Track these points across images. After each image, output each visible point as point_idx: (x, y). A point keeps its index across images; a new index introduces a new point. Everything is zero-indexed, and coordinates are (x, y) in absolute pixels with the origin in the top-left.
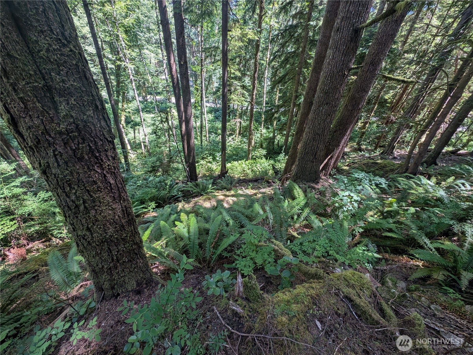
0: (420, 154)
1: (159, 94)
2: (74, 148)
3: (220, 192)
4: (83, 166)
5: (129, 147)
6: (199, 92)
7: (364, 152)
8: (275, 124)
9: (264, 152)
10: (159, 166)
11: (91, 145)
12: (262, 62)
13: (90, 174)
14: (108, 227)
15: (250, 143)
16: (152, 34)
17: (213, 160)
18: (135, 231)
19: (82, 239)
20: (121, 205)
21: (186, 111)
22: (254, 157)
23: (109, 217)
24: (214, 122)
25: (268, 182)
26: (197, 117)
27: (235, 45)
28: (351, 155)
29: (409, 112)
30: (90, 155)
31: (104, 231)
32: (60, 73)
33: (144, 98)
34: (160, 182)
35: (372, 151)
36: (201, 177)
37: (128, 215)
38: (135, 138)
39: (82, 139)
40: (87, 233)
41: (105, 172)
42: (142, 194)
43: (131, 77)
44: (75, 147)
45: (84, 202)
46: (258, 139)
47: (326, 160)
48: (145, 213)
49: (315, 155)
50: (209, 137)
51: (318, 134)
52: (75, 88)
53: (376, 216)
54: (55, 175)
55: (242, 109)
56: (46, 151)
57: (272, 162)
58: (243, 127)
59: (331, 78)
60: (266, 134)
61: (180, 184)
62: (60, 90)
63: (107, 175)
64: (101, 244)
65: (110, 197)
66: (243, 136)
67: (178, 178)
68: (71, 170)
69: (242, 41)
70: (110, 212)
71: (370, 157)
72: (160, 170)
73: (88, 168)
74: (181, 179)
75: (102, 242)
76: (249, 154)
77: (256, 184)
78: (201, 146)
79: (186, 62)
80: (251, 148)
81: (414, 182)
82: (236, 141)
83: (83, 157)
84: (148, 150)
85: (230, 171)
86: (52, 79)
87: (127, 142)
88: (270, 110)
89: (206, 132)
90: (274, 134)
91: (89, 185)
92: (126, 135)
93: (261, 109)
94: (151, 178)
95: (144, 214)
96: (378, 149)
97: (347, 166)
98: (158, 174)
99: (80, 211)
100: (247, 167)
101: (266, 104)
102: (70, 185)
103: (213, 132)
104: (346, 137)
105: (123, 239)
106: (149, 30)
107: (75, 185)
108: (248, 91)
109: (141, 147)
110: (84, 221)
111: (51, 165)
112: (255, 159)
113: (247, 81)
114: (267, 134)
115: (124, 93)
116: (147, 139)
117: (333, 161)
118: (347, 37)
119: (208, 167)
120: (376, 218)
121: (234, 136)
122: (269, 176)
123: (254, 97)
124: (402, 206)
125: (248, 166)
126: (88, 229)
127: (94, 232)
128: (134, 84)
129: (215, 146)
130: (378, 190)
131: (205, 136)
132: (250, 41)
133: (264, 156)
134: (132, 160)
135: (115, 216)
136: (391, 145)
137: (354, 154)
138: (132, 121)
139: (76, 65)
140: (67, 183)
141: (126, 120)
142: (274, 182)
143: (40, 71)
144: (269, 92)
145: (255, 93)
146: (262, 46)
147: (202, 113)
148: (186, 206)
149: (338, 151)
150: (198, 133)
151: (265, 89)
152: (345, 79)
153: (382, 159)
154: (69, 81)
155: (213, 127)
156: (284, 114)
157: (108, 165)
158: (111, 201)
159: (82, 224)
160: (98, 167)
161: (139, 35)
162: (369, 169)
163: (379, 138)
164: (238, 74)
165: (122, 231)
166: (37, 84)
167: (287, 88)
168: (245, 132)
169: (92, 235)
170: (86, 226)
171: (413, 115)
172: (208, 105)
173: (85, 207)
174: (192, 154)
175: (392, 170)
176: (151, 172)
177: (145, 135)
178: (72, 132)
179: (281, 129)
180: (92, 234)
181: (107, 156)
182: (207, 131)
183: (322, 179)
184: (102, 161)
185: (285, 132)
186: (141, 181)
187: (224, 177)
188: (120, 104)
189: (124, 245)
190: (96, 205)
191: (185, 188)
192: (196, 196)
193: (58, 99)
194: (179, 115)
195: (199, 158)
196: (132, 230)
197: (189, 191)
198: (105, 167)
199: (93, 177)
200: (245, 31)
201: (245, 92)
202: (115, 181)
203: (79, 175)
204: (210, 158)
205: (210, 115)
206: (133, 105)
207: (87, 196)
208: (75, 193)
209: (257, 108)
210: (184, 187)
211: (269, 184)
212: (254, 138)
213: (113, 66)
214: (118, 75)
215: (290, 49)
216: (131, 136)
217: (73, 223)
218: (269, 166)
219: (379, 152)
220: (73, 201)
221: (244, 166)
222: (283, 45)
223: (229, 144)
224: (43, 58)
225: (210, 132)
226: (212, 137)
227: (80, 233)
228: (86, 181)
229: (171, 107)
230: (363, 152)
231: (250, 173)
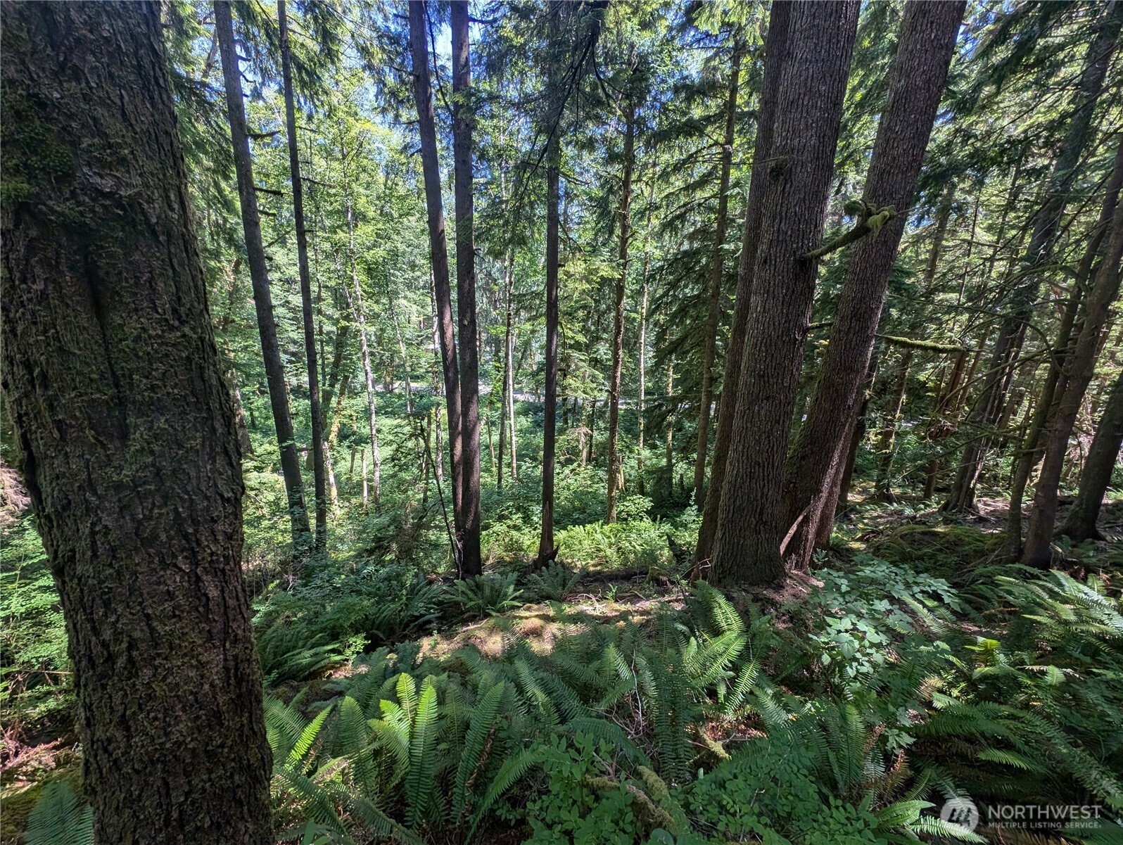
0: (1041, 512)
1: (416, 378)
2: (141, 516)
3: (535, 607)
4: (150, 556)
5: (334, 492)
6: (502, 373)
7: (899, 503)
8: (670, 438)
9: (647, 503)
10: (393, 538)
11: (181, 510)
12: (633, 315)
13: (163, 576)
14: (176, 717)
15: (612, 481)
16: (418, 273)
17: (525, 522)
18: (252, 729)
19: (100, 752)
20: (225, 655)
21: (465, 414)
22: (624, 515)
23: (186, 687)
24: (531, 433)
25: (659, 583)
26: (493, 423)
27: (574, 286)
28: (867, 511)
29: (984, 410)
30: (172, 533)
31: (164, 728)
32: (150, 374)
33: (386, 386)
34: (388, 579)
35: (920, 500)
36: (493, 567)
37: (239, 681)
38: (351, 471)
39: (162, 497)
40: (117, 734)
41: (199, 571)
42: (340, 610)
43: (365, 348)
44: (144, 515)
45: (131, 647)
46: (633, 472)
47: (794, 527)
48: (336, 666)
49: (761, 514)
50: (519, 467)
51: (759, 465)
52: (174, 399)
53: (955, 692)
54: (80, 580)
55: (593, 406)
56: (76, 524)
57: (666, 527)
58: (597, 445)
59: (765, 346)
60: (650, 459)
61: (439, 586)
62: (141, 405)
63: (204, 578)
64: (146, 768)
65: (200, 632)
66: (598, 465)
67: (435, 567)
68: (121, 566)
69: (588, 282)
70: (192, 674)
71: (915, 517)
72: (394, 546)
73: (162, 561)
74: (441, 570)
75: (152, 761)
76: (611, 507)
77: (627, 585)
78: (499, 487)
79: (473, 322)
80: (615, 493)
81: (1043, 588)
82: (582, 476)
83: (157, 536)
84: (375, 497)
85: (562, 550)
86: (132, 384)
87: (332, 480)
88: (656, 407)
89: (512, 456)
90: (669, 460)
91: (154, 602)
92: (335, 463)
93: (637, 404)
94: (371, 568)
95: (333, 668)
96: (934, 498)
97: (860, 540)
98: (387, 558)
99: (114, 670)
100: (606, 540)
101: (647, 393)
102: (107, 604)
103: (526, 455)
104: (831, 472)
105: (210, 755)
106: (413, 266)
107: (121, 602)
108: (604, 369)
109: (360, 492)
110: (117, 699)
111: (77, 556)
112: (626, 520)
113: (603, 350)
114: (654, 461)
115: (346, 378)
116: (377, 474)
117: (812, 529)
118: (785, 274)
119: (511, 540)
120: (957, 698)
121: (575, 464)
122: (662, 566)
123: (618, 381)
124: (1023, 662)
125: (609, 537)
126: (124, 723)
127: (137, 730)
128: (367, 361)
129: (531, 488)
130: (943, 611)
131: (509, 465)
132: (605, 281)
133: (647, 512)
134: (335, 523)
135: (202, 684)
136: (961, 486)
137: (875, 510)
138: (354, 433)
139: (188, 358)
140: (101, 599)
141: (340, 430)
142: (673, 583)
143: (113, 373)
144: (651, 372)
145: (619, 374)
146: (630, 287)
147: (504, 416)
148: (444, 646)
149: (821, 505)
150: (494, 459)
151: (642, 366)
152: (798, 349)
153: (946, 522)
154: (165, 386)
155: (527, 446)
156: (689, 415)
157: (212, 554)
158: (200, 642)
159: (111, 708)
160: (186, 557)
161: (393, 275)
162: (919, 549)
163: (929, 469)
164: (581, 338)
165: (211, 729)
166: (98, 396)
167: (690, 363)
168: (602, 455)
169: (128, 740)
170: (120, 714)
171: (996, 415)
172: (520, 397)
173: (131, 660)
174: (473, 510)
175: (981, 553)
176: (370, 552)
177: (375, 465)
178: (145, 483)
179: (684, 448)
180: (129, 737)
181: (213, 532)
182: (514, 454)
183: (790, 577)
184: (199, 544)
185: (695, 456)
186: (343, 577)
187: (547, 566)
188: (334, 400)
189: (210, 771)
190: (159, 655)
191: (448, 596)
192: (473, 619)
193: (133, 420)
194: (450, 421)
195: (492, 518)
196: (242, 725)
197: (457, 604)
198: (203, 559)
199: (168, 582)
200: (594, 264)
201: (597, 372)
202: (222, 591)
203: (137, 577)
204: (517, 518)
205: (522, 419)
206: (360, 402)
207: (142, 631)
208: (114, 624)
209: (629, 404)
210: (445, 592)
211: (661, 587)
212: (622, 468)
213: (334, 329)
214: (339, 345)
215: (690, 290)
216: (343, 466)
217: (92, 705)
218: (661, 537)
219: (938, 503)
220: (105, 645)
221: (599, 536)
222: (673, 285)
223: (564, 483)
224: (125, 352)
225: (520, 457)
226: (524, 467)
227: (99, 734)
228: (148, 593)
229: (439, 404)
230: (895, 505)
231: (615, 557)
